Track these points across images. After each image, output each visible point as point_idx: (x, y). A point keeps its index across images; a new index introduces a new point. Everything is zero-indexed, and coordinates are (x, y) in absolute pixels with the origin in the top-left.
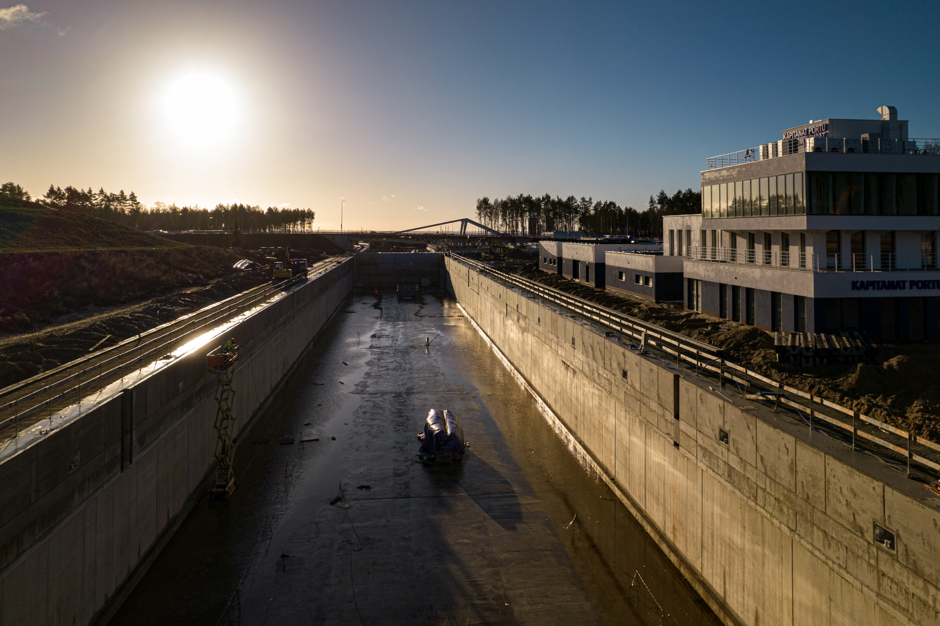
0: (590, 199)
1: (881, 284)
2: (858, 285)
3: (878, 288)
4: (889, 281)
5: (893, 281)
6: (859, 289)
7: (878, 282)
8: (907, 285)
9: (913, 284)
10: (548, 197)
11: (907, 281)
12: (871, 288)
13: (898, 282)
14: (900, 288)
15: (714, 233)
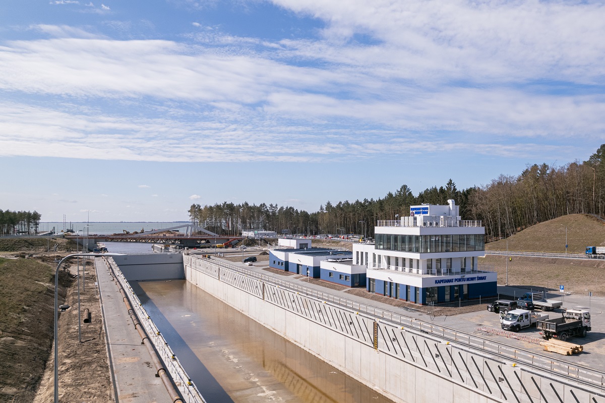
0: (276, 205)
1: (445, 280)
4: (448, 279)
6: (437, 283)
11: (454, 279)
12: (442, 282)
13: (451, 279)
14: (451, 282)
15: (379, 256)
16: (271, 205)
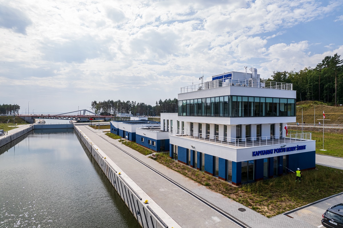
0: (135, 102)
1: (264, 152)
2: (255, 153)
4: (267, 150)
10: (120, 101)
11: (273, 150)
12: (260, 155)
13: (270, 150)
14: (271, 154)
15: (183, 123)
16: (133, 102)
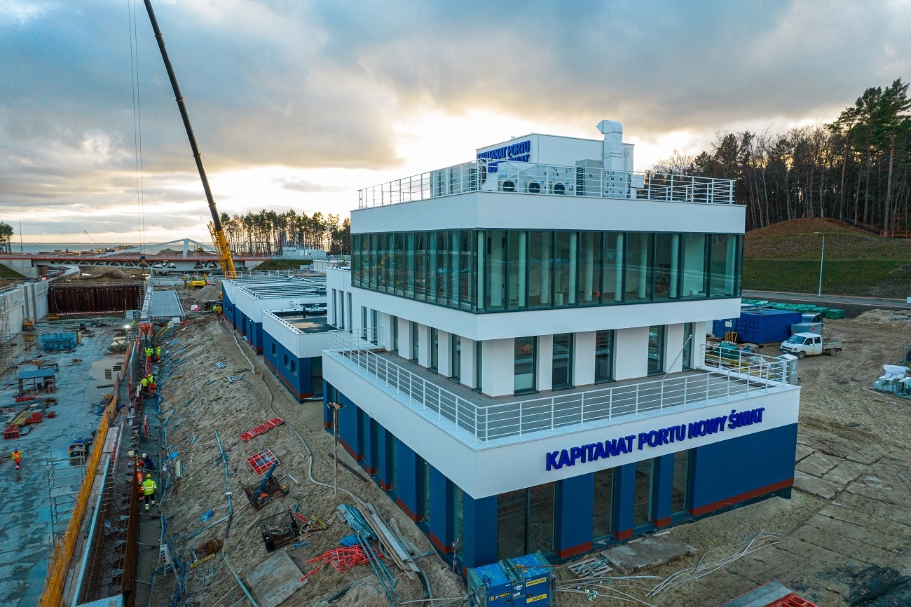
1: (594, 449)
2: (557, 460)
3: (590, 459)
4: (607, 443)
5: (614, 441)
6: (558, 467)
7: (590, 447)
8: (635, 442)
9: (645, 439)
10: (293, 213)
11: (634, 437)
12: (578, 460)
13: (622, 440)
14: (625, 452)
